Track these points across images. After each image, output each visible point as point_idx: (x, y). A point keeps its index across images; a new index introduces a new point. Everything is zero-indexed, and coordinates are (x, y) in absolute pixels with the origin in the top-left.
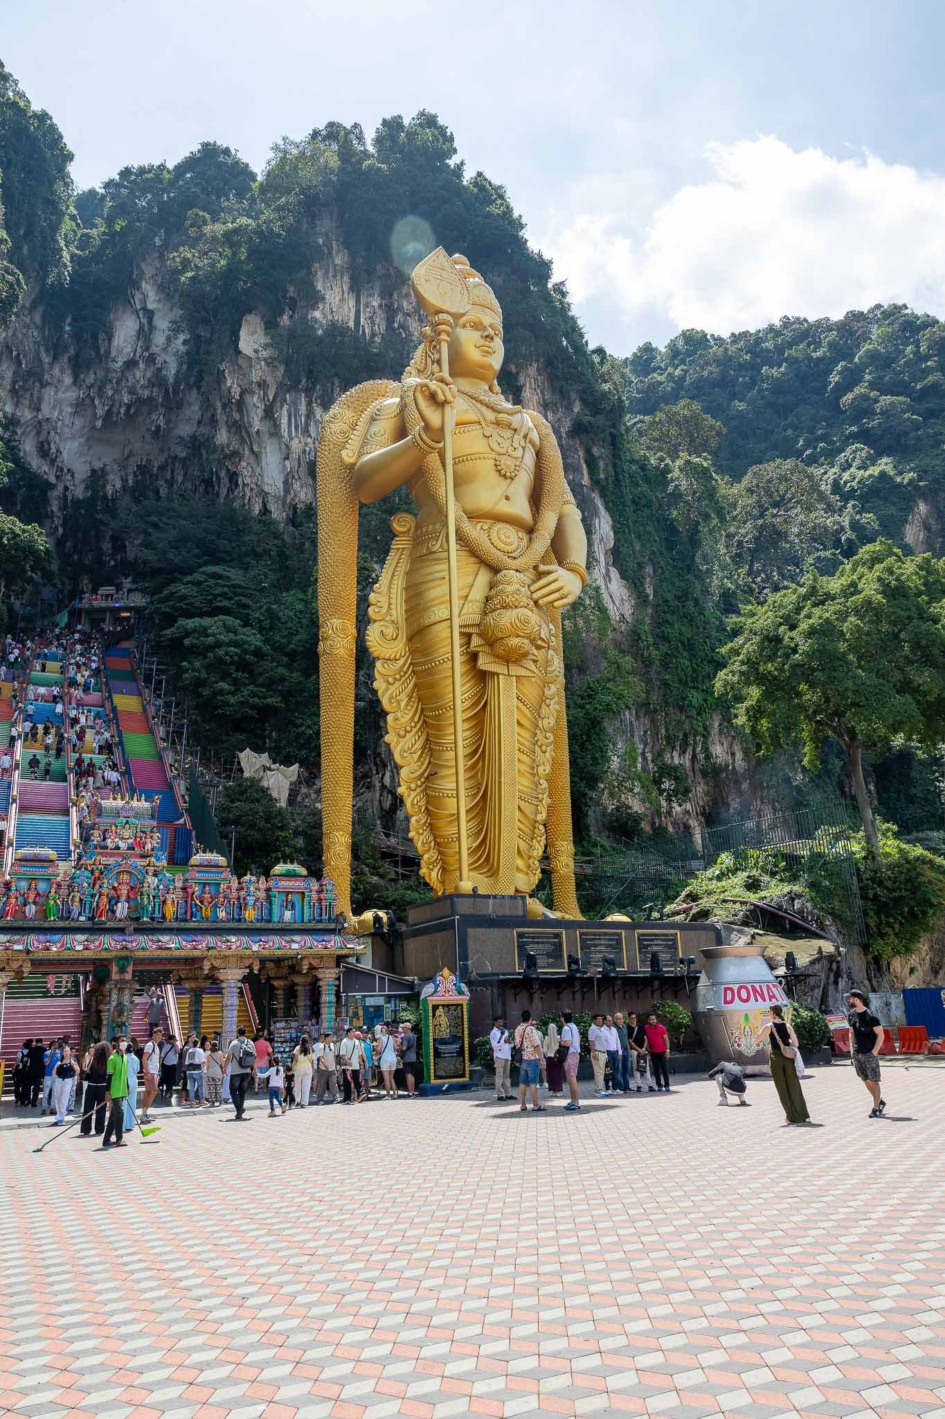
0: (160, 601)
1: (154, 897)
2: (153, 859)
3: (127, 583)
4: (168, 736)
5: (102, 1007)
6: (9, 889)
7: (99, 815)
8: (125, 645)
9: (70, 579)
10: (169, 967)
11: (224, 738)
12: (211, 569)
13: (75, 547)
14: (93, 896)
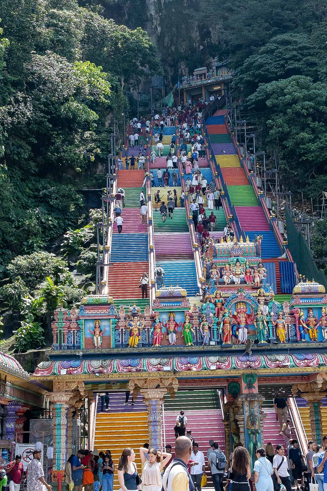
0: (242, 72)
1: (267, 322)
2: (262, 290)
3: (215, 62)
4: (263, 184)
5: (238, 417)
6: (154, 321)
7: (215, 256)
8: (219, 113)
9: (171, 66)
10: (288, 383)
11: (310, 181)
12: (280, 37)
13: (172, 40)
14: (218, 324)
